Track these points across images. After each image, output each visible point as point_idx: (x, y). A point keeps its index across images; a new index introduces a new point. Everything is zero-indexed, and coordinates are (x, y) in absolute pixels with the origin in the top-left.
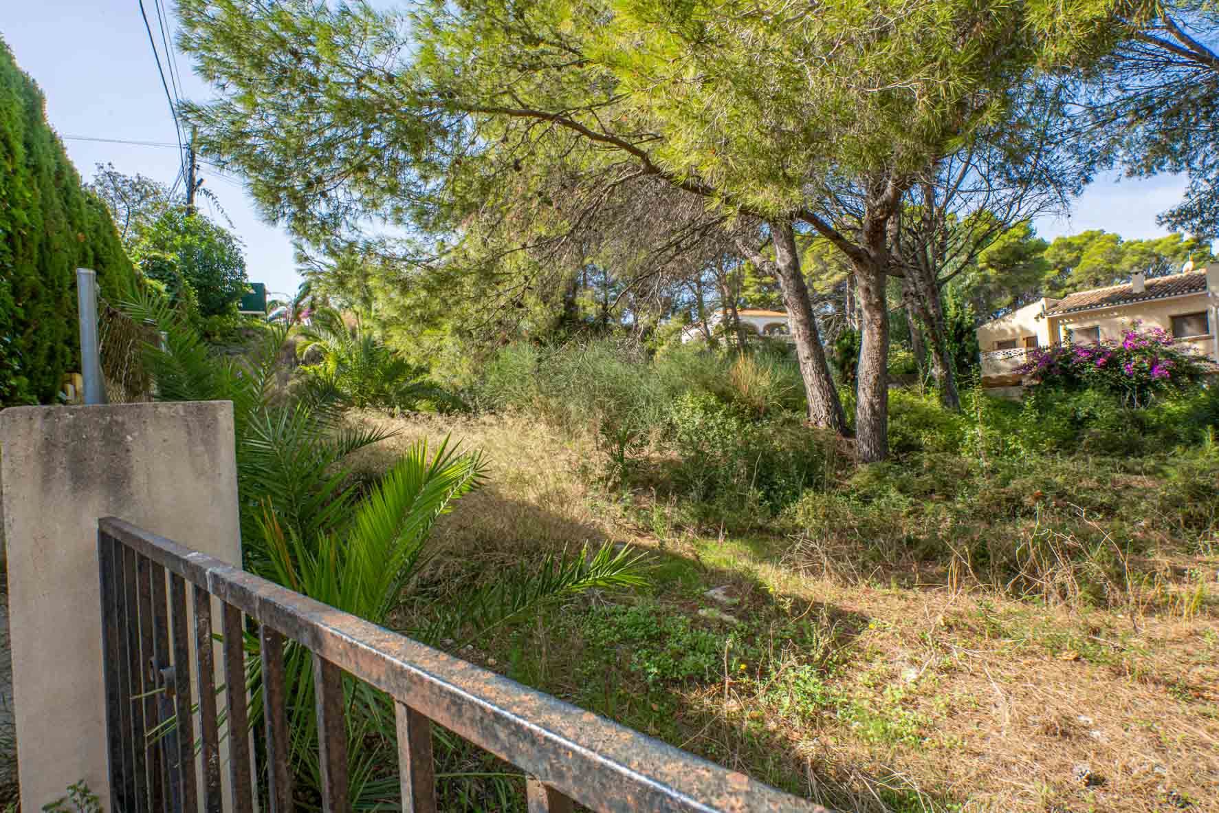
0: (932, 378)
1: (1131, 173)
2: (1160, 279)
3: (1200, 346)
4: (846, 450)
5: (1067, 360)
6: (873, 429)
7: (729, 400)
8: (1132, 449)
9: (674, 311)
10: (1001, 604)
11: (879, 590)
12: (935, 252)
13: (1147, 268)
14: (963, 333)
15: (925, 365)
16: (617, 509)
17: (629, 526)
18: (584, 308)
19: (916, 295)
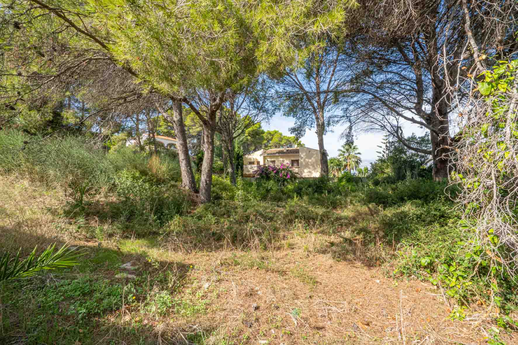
0: (228, 173)
1: (284, 115)
2: (290, 149)
3: (297, 169)
4: (195, 198)
5: (267, 170)
6: (206, 190)
7: (146, 174)
8: (280, 200)
9: (123, 130)
10: (239, 253)
11: (200, 254)
12: (232, 127)
13: (287, 145)
14: (239, 157)
15: (226, 167)
16: (73, 228)
17: (81, 237)
18: (67, 119)
19: (225, 141)
